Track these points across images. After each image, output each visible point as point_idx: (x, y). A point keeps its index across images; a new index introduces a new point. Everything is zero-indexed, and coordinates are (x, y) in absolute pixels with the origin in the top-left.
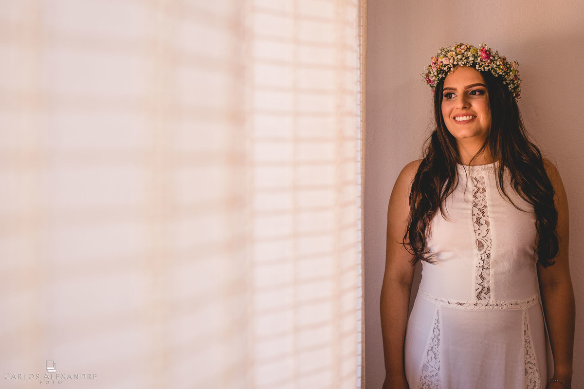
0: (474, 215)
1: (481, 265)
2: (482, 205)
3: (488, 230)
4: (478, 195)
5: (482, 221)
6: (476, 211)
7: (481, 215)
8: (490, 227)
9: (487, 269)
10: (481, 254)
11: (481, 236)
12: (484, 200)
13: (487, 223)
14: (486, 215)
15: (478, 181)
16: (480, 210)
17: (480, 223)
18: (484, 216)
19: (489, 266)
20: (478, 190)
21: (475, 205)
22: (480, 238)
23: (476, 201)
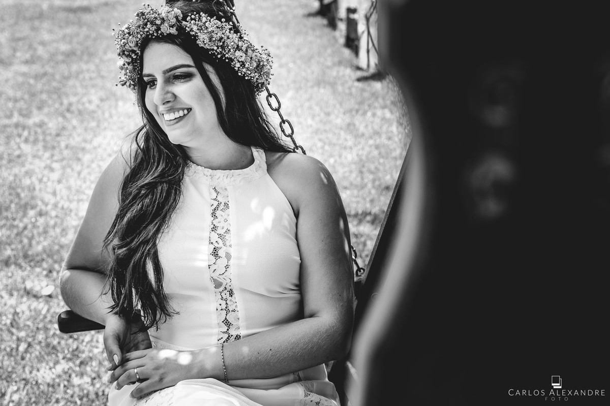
0: (212, 243)
1: (224, 306)
2: (223, 228)
3: (227, 267)
4: (218, 213)
5: (221, 253)
6: (215, 237)
7: (221, 245)
8: (231, 262)
9: (234, 311)
10: (221, 293)
11: (217, 273)
12: (226, 221)
13: (228, 256)
14: (228, 244)
15: (218, 193)
16: (220, 236)
17: (217, 255)
18: (225, 245)
19: (236, 306)
20: (218, 205)
21: (214, 228)
22: (215, 275)
23: (215, 222)
